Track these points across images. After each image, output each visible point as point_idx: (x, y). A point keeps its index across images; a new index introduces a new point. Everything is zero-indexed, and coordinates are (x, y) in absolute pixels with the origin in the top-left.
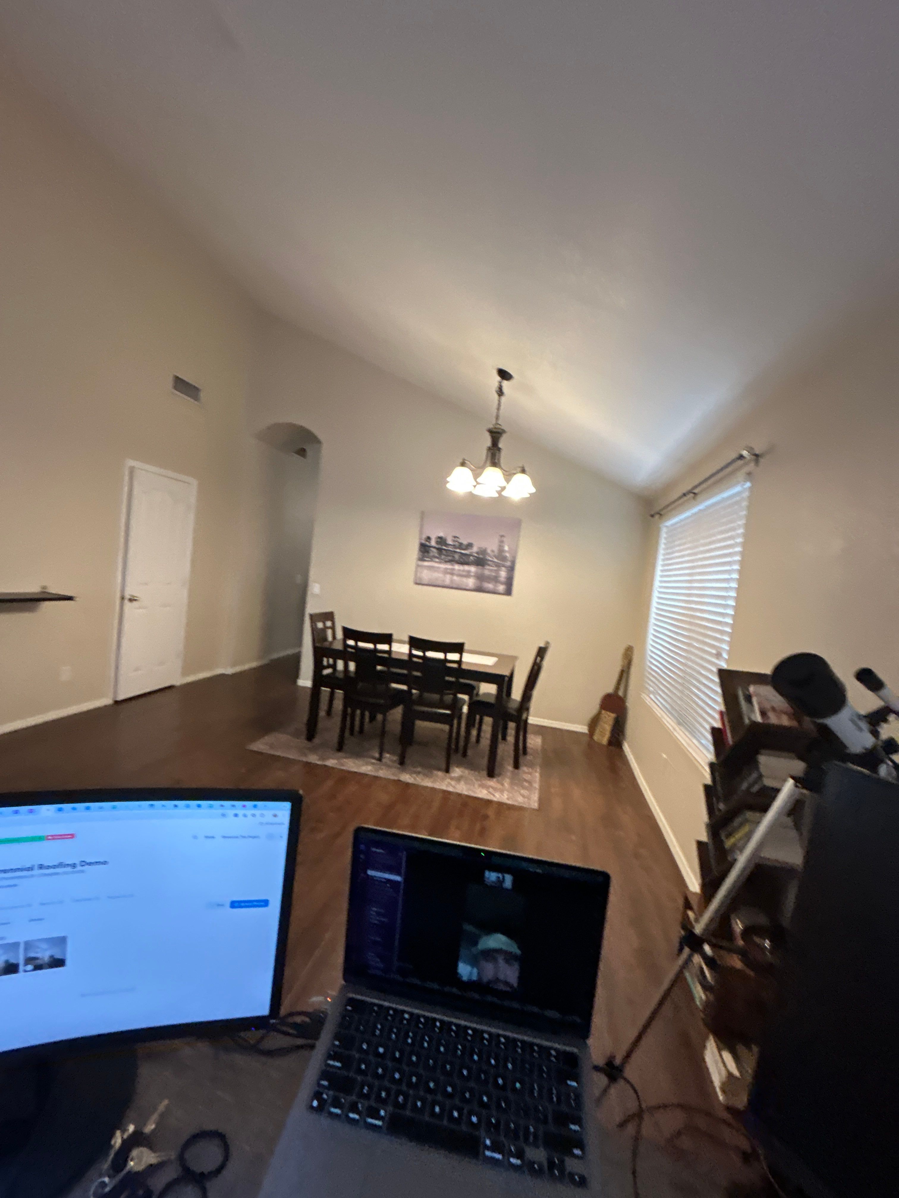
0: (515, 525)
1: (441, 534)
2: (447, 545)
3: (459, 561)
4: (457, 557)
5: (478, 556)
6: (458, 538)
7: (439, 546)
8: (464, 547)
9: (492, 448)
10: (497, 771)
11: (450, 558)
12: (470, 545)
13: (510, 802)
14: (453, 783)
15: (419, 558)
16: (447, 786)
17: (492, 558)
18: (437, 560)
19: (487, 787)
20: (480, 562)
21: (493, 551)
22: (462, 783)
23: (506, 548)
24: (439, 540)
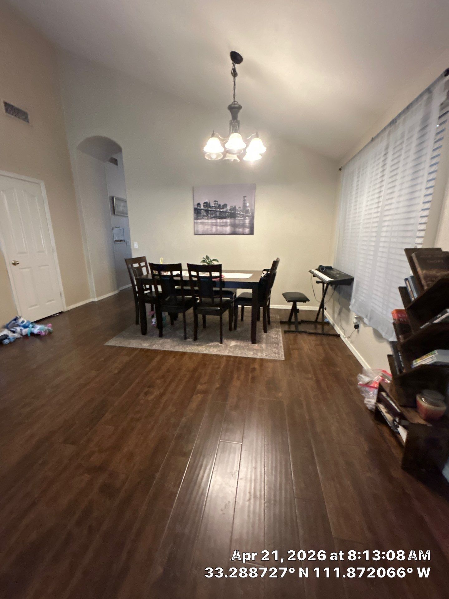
0: (252, 189)
1: (207, 201)
2: (210, 207)
3: (220, 217)
4: (218, 214)
5: (230, 212)
6: (217, 201)
7: (206, 209)
8: (221, 208)
9: (233, 121)
10: (257, 339)
11: (214, 215)
12: (225, 206)
13: (267, 358)
14: (232, 350)
15: (194, 218)
16: (228, 352)
17: (239, 212)
18: (206, 218)
19: (253, 350)
20: (232, 215)
21: (240, 207)
22: (237, 349)
23: (248, 205)
24: (205, 204)
